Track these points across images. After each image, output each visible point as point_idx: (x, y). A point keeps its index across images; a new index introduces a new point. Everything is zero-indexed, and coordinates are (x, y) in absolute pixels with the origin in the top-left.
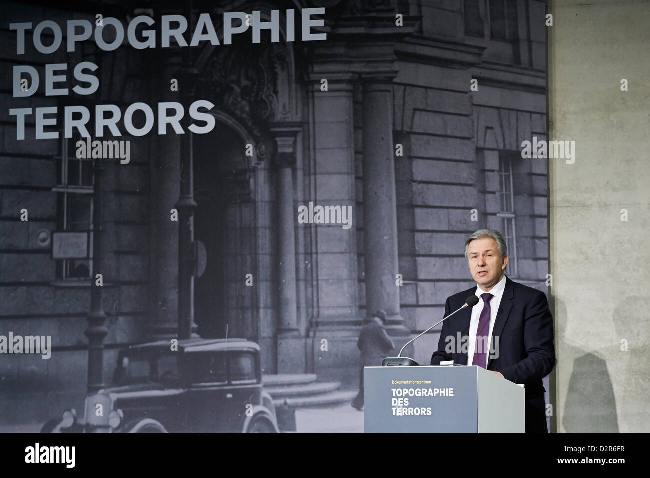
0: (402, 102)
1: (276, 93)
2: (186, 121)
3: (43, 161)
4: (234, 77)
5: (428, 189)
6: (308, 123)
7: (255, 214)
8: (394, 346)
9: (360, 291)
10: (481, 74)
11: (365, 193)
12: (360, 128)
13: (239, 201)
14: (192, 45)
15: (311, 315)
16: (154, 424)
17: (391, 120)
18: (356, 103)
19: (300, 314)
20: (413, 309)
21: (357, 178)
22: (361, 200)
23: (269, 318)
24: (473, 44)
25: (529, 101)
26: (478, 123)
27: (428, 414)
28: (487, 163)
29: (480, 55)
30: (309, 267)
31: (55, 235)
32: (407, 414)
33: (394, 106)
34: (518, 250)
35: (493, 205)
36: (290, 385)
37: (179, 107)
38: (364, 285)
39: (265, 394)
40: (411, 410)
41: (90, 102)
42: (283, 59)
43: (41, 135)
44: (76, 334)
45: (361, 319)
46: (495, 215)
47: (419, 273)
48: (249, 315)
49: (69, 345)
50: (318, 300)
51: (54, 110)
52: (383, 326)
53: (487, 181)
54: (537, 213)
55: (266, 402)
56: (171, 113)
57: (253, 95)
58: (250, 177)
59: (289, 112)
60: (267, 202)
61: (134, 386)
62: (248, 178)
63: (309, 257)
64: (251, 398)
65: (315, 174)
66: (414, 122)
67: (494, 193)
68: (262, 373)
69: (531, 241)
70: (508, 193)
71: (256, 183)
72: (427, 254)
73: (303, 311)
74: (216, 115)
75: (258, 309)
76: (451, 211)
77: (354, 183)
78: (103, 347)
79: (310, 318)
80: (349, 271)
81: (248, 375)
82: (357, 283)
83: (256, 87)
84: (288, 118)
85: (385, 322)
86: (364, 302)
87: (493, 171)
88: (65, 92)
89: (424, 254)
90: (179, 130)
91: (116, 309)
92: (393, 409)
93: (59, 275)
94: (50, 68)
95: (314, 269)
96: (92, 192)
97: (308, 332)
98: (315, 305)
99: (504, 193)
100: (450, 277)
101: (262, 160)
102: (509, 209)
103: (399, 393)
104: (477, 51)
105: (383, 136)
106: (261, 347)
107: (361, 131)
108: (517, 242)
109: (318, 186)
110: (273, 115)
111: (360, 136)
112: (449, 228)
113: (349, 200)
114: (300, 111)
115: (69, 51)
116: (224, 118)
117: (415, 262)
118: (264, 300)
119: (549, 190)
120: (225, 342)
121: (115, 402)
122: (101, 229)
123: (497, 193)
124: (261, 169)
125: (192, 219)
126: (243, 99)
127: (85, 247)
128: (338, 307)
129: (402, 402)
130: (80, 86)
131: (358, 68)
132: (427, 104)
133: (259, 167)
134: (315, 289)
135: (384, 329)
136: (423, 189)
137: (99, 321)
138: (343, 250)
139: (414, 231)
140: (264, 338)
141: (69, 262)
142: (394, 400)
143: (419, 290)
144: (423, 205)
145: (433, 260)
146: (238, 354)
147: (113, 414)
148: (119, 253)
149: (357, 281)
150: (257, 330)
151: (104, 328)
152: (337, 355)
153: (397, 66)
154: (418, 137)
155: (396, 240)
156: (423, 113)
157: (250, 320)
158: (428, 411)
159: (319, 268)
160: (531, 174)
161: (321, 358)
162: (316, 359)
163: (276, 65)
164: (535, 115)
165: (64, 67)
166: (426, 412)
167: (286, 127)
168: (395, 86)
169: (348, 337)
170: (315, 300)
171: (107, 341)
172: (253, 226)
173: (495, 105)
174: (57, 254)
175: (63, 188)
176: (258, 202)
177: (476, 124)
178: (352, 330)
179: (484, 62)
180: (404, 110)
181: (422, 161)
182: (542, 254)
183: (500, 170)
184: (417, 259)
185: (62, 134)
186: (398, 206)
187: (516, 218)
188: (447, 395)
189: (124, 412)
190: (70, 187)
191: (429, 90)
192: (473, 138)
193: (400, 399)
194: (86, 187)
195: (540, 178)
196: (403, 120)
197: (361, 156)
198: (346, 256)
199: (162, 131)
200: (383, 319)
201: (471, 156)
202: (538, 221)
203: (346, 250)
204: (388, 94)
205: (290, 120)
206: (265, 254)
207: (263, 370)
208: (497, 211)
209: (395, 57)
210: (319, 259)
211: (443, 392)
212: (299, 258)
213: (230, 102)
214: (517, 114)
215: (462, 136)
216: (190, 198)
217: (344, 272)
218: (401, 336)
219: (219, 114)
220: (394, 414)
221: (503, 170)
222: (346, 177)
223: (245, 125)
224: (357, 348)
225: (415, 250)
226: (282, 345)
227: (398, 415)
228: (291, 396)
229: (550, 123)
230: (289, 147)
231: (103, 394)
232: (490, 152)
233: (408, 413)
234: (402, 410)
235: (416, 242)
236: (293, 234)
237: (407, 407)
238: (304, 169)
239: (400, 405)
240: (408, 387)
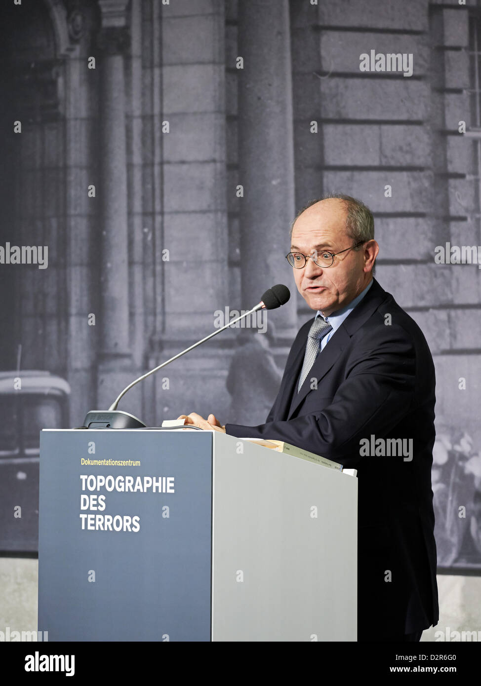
5: (346, 87)
9: (232, 283)
11: (242, 98)
13: (39, 119)
15: (151, 328)
19: (134, 326)
21: (228, 70)
22: (234, 112)
23: (85, 333)
27: (134, 529)
28: (447, 33)
30: (149, 238)
32: (102, 529)
38: (237, 271)
40: (108, 520)
45: (232, 336)
48: (53, 327)
50: (163, 300)
52: (268, 349)
53: (447, 67)
58: (58, 75)
60: (82, 119)
62: (54, 75)
63: (149, 220)
65: (161, 65)
67: (459, 91)
71: (66, 85)
73: (139, 320)
75: (67, 316)
76: (385, 128)
77: (224, 80)
79: (149, 334)
80: (213, 245)
82: (226, 268)
85: (272, 342)
87: (458, 49)
92: (81, 516)
95: (158, 242)
97: (146, 358)
98: (159, 310)
99: (478, 90)
101: (77, 41)
103: (92, 483)
106: (71, 386)
109: (164, 87)
112: (381, 161)
113: (215, 112)
118: (77, 301)
120: (16, 377)
123: (465, 92)
124: (75, 59)
128: (195, 313)
129: (95, 502)
133: (72, 55)
134: (159, 280)
135: (270, 354)
136: (337, 86)
138: (205, 206)
139: (322, 167)
140: (77, 370)
142: (83, 497)
144: (337, 117)
146: (35, 400)
149: (226, 263)
150: (65, 354)
155: (292, 186)
157: (54, 337)
158: (135, 524)
159: (166, 239)
161: (166, 409)
162: (158, 411)
166: (132, 525)
169: (212, 369)
170: (159, 299)
172: (61, 164)
176: (70, 119)
178: (219, 357)
181: (336, 34)
183: (471, 47)
186: (295, 122)
188: (164, 491)
193: (92, 497)
197: (235, 29)
198: (209, 217)
200: (268, 335)
201: (421, 22)
203: (209, 206)
206: (80, 215)
208: (464, 127)
210: (165, 225)
211: (157, 484)
212: (133, 223)
217: (206, 248)
220: (83, 528)
221: (476, 44)
222: (210, 68)
224: (225, 390)
226: (104, 383)
227: (90, 528)
230: (120, 16)
232: (452, 12)
233: (103, 525)
234: (94, 519)
235: (325, 189)
236: (124, 177)
237: (103, 513)
238: (142, 57)
239: (92, 508)
240: (105, 471)
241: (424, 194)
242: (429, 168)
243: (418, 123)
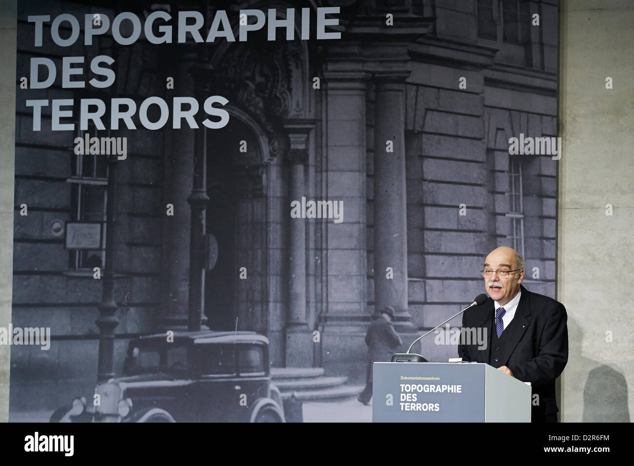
0: (414, 102)
1: (290, 90)
2: (201, 116)
3: (58, 152)
4: (248, 74)
5: (438, 188)
6: (321, 121)
7: (267, 209)
8: (401, 342)
9: (369, 287)
10: (493, 75)
11: (376, 191)
12: (372, 126)
13: (250, 196)
14: (207, 41)
15: (319, 310)
16: (163, 414)
17: (402, 119)
18: (368, 101)
19: (309, 308)
20: (421, 306)
21: (368, 176)
22: (371, 198)
23: (278, 312)
24: (486, 46)
25: (539, 103)
26: (489, 125)
27: (435, 410)
28: (497, 163)
29: (493, 57)
30: (319, 262)
31: (69, 225)
32: (415, 410)
33: (406, 105)
34: (526, 250)
35: (501, 204)
36: (298, 378)
37: (193, 102)
38: (372, 281)
39: (273, 386)
40: (419, 406)
41: (106, 95)
42: (297, 57)
43: (56, 126)
44: (87, 323)
45: (369, 315)
46: (503, 214)
47: (427, 270)
48: (258, 308)
49: (79, 333)
50: (327, 295)
51: (70, 102)
52: (390, 322)
53: (496, 181)
54: (545, 213)
55: (274, 395)
56: (186, 107)
57: (267, 91)
58: (262, 173)
59: (302, 109)
60: (279, 197)
61: (143, 376)
62: (260, 173)
63: (319, 253)
64: (258, 391)
65: (327, 171)
66: (426, 121)
67: (503, 193)
68: (270, 366)
69: (539, 241)
70: (517, 194)
71: (268, 178)
72: (435, 252)
73: (312, 305)
74: (230, 111)
75: (267, 302)
77: (365, 180)
78: (113, 336)
79: (318, 313)
80: (357, 267)
81: (256, 367)
82: (366, 279)
83: (269, 84)
84: (301, 115)
85: (393, 319)
86: (373, 298)
87: (503, 172)
88: (81, 85)
89: (432, 251)
90: (193, 125)
91: (128, 299)
92: (401, 404)
93: (72, 264)
94: (67, 61)
95: (324, 264)
96: (106, 183)
97: (316, 325)
98: (324, 300)
99: (514, 193)
100: (457, 275)
101: (275, 156)
102: (518, 209)
103: (408, 388)
104: (489, 53)
105: (395, 135)
106: (269, 340)
107: (372, 129)
108: (525, 242)
109: (329, 182)
110: (286, 112)
111: (372, 135)
112: (458, 227)
113: (360, 197)
114: (313, 109)
115: (86, 44)
116: (238, 114)
117: (424, 259)
118: (274, 294)
119: (557, 191)
120: (234, 334)
121: (124, 391)
122: (114, 220)
123: (506, 194)
124: (274, 165)
125: (204, 212)
126: (258, 95)
127: (98, 238)
128: (347, 302)
129: (410, 397)
130: (96, 79)
131: (371, 67)
132: (439, 104)
133: (272, 163)
134: (324, 284)
135: (392, 325)
136: (433, 187)
137: (110, 311)
138: (353, 246)
139: (423, 228)
140: (273, 331)
141: (81, 252)
142: (402, 395)
143: (427, 288)
144: (433, 203)
145: (441, 258)
146: (246, 347)
147: (122, 403)
148: (131, 244)
149: (365, 277)
150: (266, 323)
151: (115, 318)
152: (344, 350)
153: (409, 66)
154: (429, 136)
155: (405, 237)
156: (435, 113)
157: (259, 314)
158: (436, 407)
159: (328, 264)
160: (540, 176)
161: (328, 353)
162: (324, 354)
163: (290, 63)
164: (546, 117)
165: (81, 60)
166: (434, 408)
167: (299, 124)
168: (408, 86)
169: (356, 332)
170: (325, 295)
171: (118, 331)
172: (264, 221)
173: (506, 106)
174: (70, 244)
175: (78, 179)
176: (270, 197)
177: (487, 125)
178: (361, 326)
179: (496, 64)
180: (416, 110)
181: (432, 160)
182: (550, 254)
183: (510, 171)
184: (426, 256)
185: (77, 126)
186: (408, 204)
187: (524, 219)
188: (455, 392)
189: (133, 401)
190: (84, 178)
191: (441, 91)
192: (484, 138)
193: (408, 395)
194: (100, 179)
195: (549, 179)
196: (415, 119)
197: (372, 154)
198: (355, 252)
199: (177, 125)
200: (391, 315)
201: (482, 157)
202: (547, 222)
203: (355, 246)
204: (400, 93)
205: (303, 117)
206: (276, 249)
207: (271, 363)
208: (506, 212)
209: (408, 58)
210: (329, 255)
211: (450, 389)
212: (309, 254)
213: (244, 99)
214: (528, 116)
215: (473, 136)
216: (203, 192)
217: (354, 268)
218: (409, 332)
219: (233, 110)
220: (402, 409)
221: (513, 170)
222: (357, 174)
223: (259, 122)
224: (365, 343)
225: (424, 248)
226: (290, 339)
227: (406, 409)
228: (298, 389)
229: (560, 125)
230: (302, 144)
231: (113, 383)
232: (500, 153)
233: (416, 408)
234: (410, 405)
235: (425, 240)
236: (304, 229)
237: (415, 403)
238: (315, 166)
239: (408, 400)
240: (417, 383)
241: (482, 244)
242: (486, 232)
243: (480, 208)
